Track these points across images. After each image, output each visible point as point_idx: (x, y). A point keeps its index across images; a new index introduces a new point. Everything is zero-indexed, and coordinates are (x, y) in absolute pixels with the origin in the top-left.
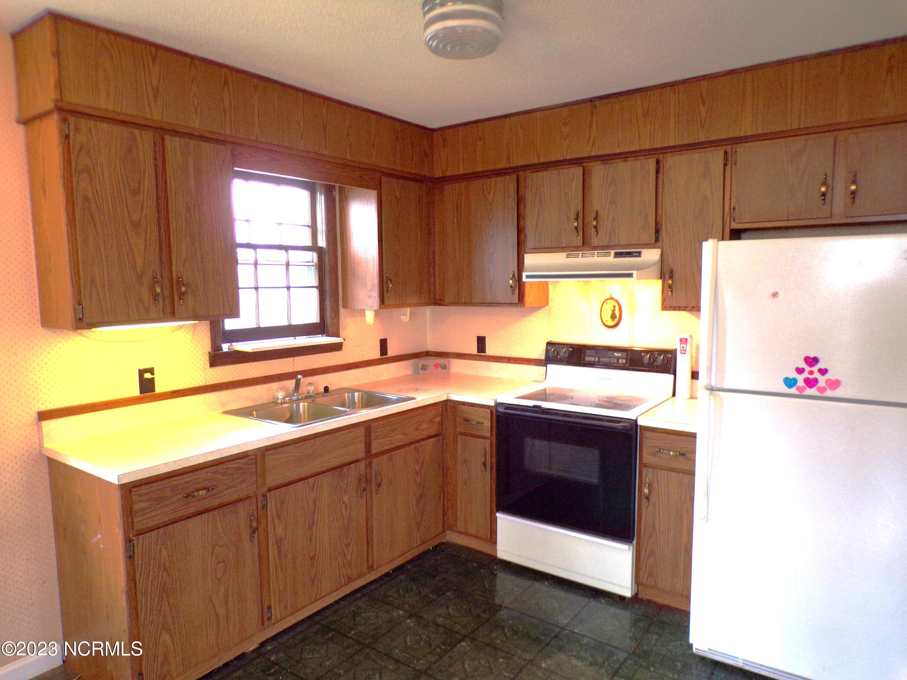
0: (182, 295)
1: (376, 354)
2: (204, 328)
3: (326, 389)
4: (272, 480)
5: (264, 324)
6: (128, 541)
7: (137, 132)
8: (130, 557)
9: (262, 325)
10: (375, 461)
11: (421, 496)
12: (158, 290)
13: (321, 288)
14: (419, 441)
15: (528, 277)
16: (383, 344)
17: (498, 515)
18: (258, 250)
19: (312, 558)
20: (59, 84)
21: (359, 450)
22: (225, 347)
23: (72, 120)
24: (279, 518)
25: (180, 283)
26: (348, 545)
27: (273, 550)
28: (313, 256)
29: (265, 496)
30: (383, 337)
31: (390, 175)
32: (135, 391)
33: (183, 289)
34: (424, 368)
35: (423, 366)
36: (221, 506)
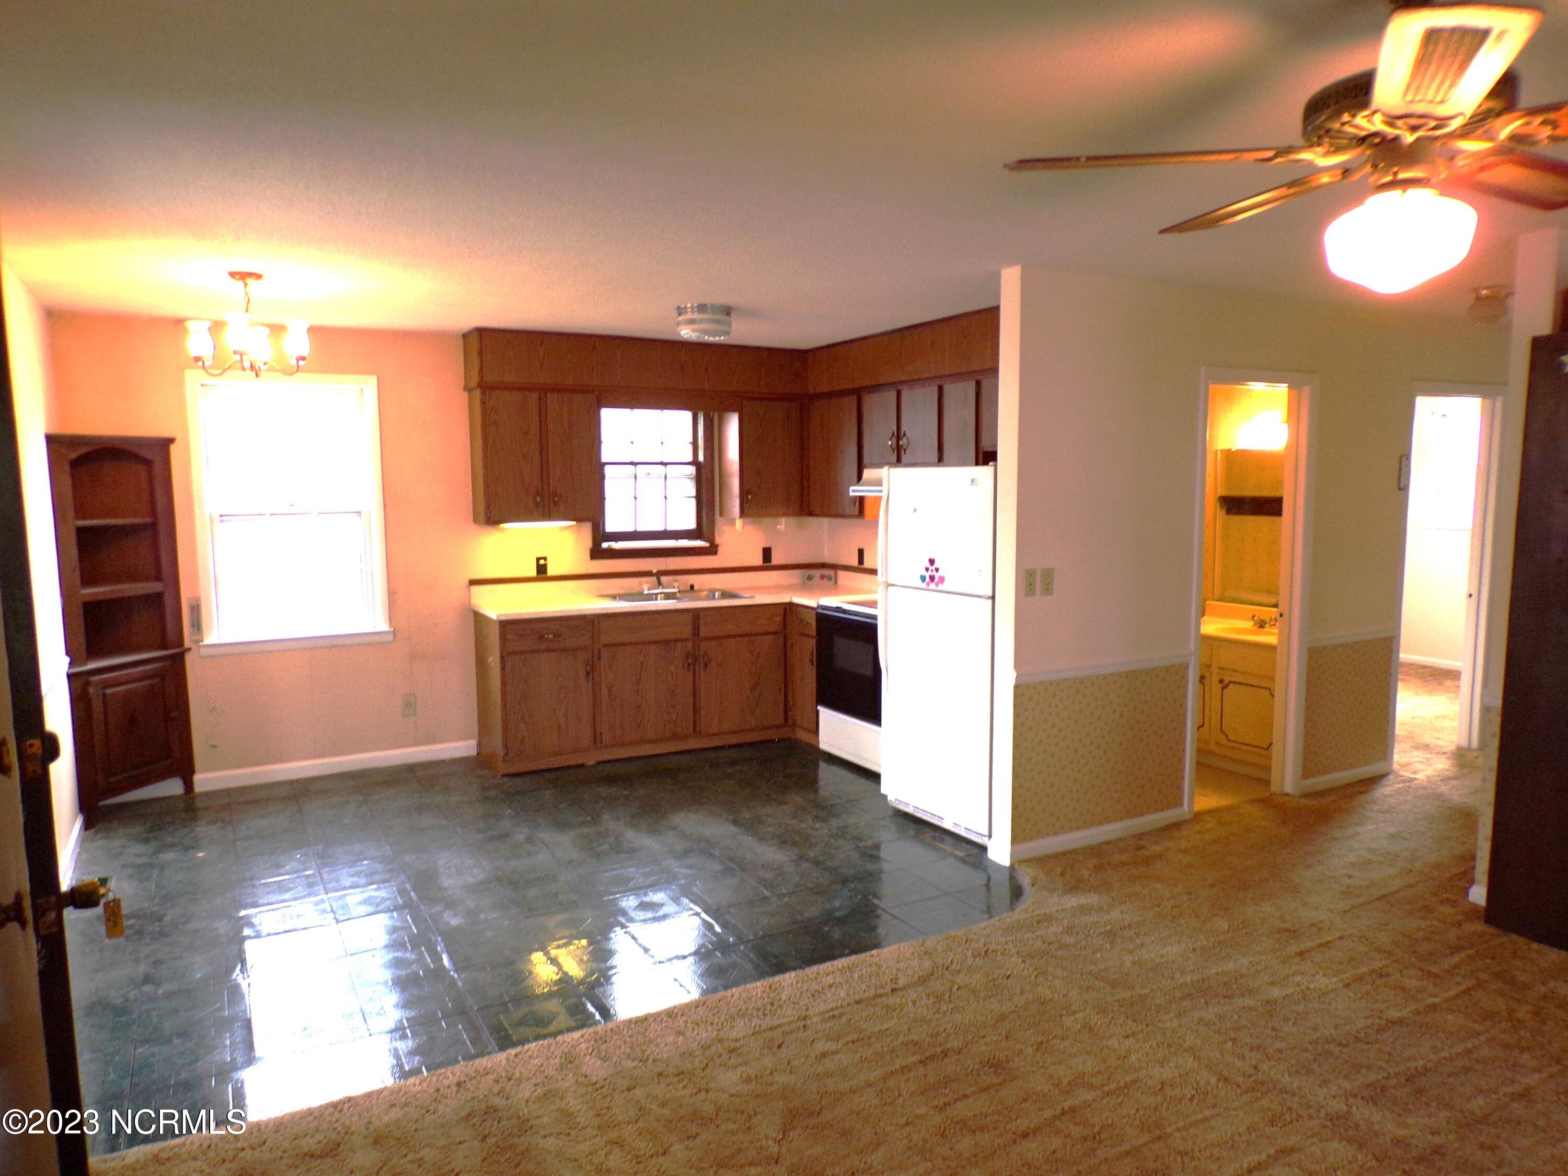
0: (555, 503)
1: (758, 561)
2: (587, 528)
3: (692, 587)
4: (604, 639)
5: (640, 529)
6: (502, 657)
7: (528, 394)
8: (503, 668)
9: (639, 530)
10: (704, 645)
11: (756, 685)
12: (538, 499)
13: (698, 498)
14: (755, 635)
15: (853, 491)
16: (767, 553)
17: (819, 708)
18: (638, 466)
19: (639, 707)
20: (481, 370)
21: (687, 631)
22: (605, 545)
23: (487, 393)
24: (610, 668)
25: (555, 495)
26: (674, 706)
27: (605, 692)
28: (692, 470)
29: (599, 650)
30: (767, 546)
31: (749, 399)
32: (533, 573)
33: (556, 499)
34: (810, 578)
35: (809, 576)
36: (565, 650)
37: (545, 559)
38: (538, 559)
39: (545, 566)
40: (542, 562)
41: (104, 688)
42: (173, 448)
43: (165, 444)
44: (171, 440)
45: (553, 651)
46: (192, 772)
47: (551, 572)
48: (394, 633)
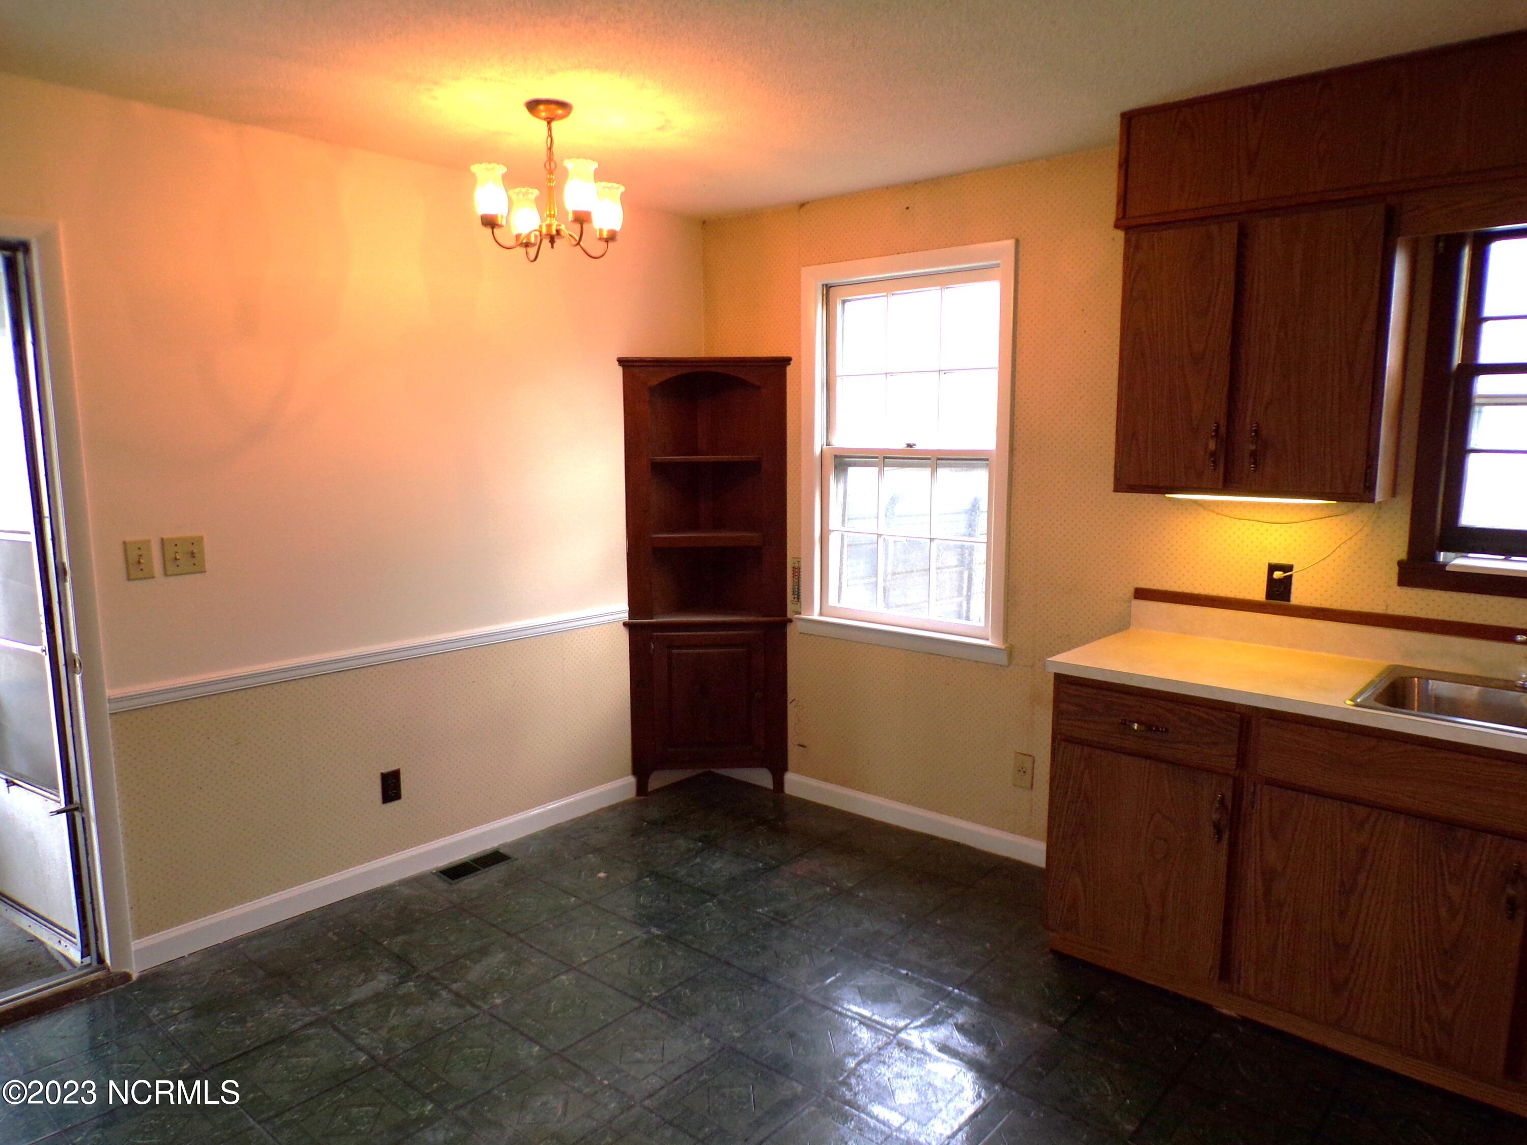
0: (1254, 456)
2: (1398, 517)
4: (1267, 767)
6: (1054, 741)
12: (1215, 446)
20: (1124, 197)
23: (1134, 239)
24: (1275, 833)
25: (1253, 439)
27: (1255, 879)
29: (1254, 787)
32: (1260, 594)
36: (1175, 763)
37: (1288, 568)
38: (1272, 568)
39: (1287, 583)
40: (1278, 575)
41: (670, 647)
42: (789, 369)
43: (783, 363)
44: (787, 361)
45: (1147, 757)
46: (785, 769)
47: (1299, 595)
48: (1010, 652)
